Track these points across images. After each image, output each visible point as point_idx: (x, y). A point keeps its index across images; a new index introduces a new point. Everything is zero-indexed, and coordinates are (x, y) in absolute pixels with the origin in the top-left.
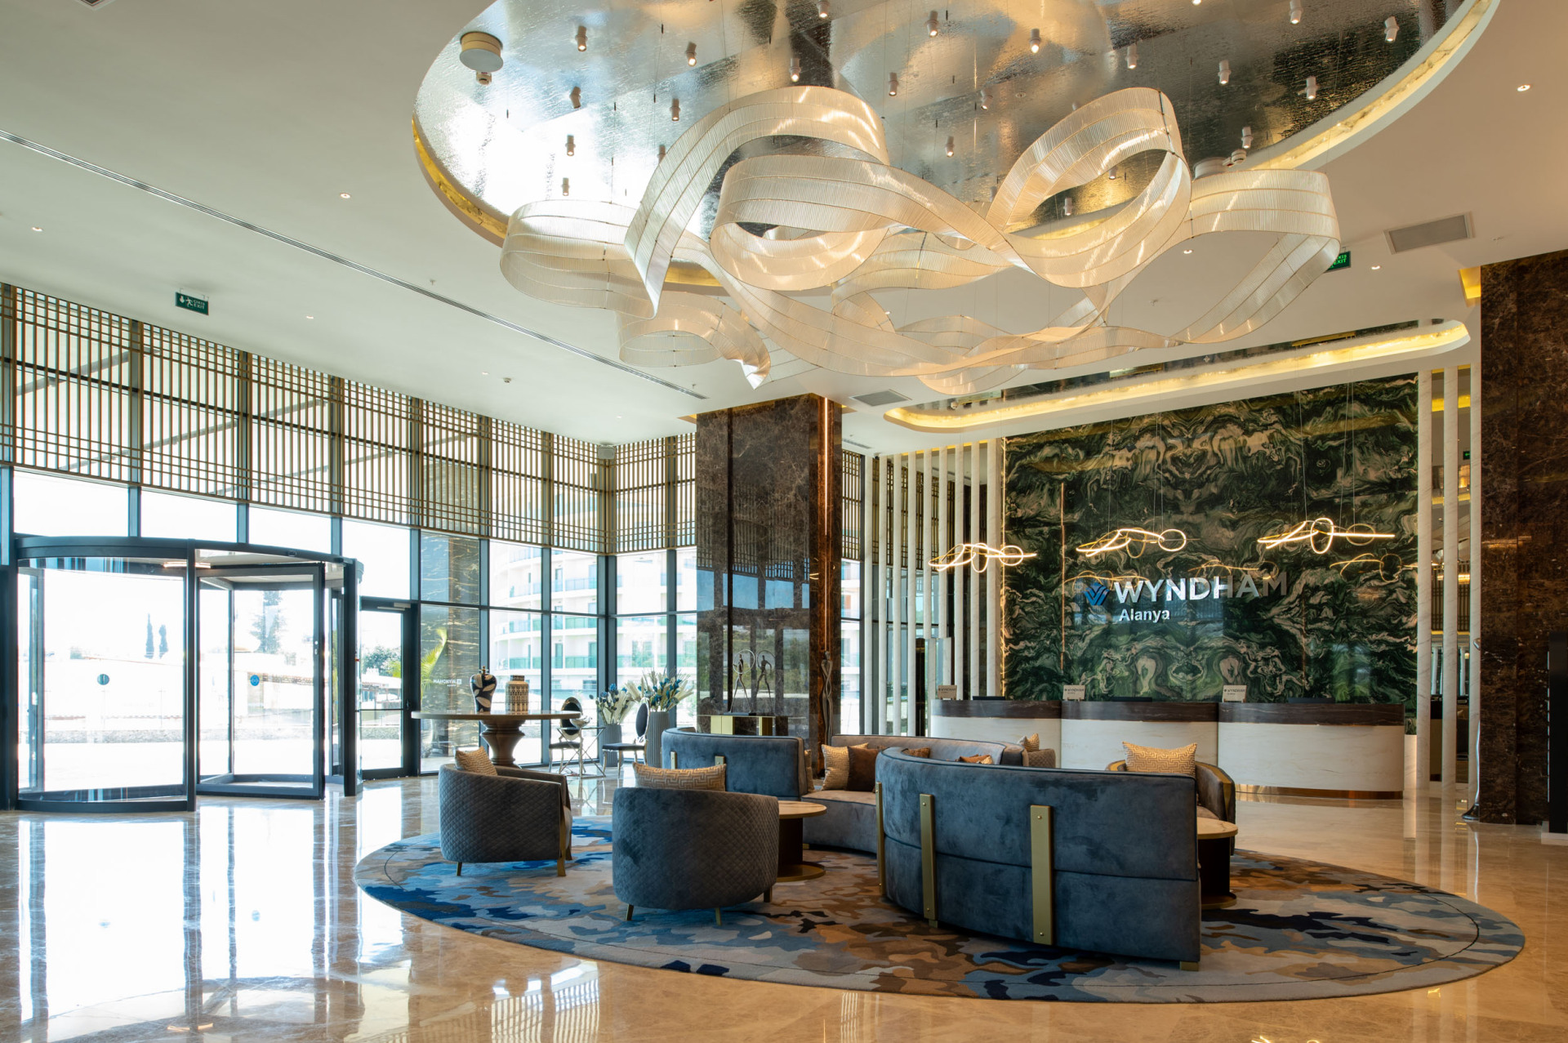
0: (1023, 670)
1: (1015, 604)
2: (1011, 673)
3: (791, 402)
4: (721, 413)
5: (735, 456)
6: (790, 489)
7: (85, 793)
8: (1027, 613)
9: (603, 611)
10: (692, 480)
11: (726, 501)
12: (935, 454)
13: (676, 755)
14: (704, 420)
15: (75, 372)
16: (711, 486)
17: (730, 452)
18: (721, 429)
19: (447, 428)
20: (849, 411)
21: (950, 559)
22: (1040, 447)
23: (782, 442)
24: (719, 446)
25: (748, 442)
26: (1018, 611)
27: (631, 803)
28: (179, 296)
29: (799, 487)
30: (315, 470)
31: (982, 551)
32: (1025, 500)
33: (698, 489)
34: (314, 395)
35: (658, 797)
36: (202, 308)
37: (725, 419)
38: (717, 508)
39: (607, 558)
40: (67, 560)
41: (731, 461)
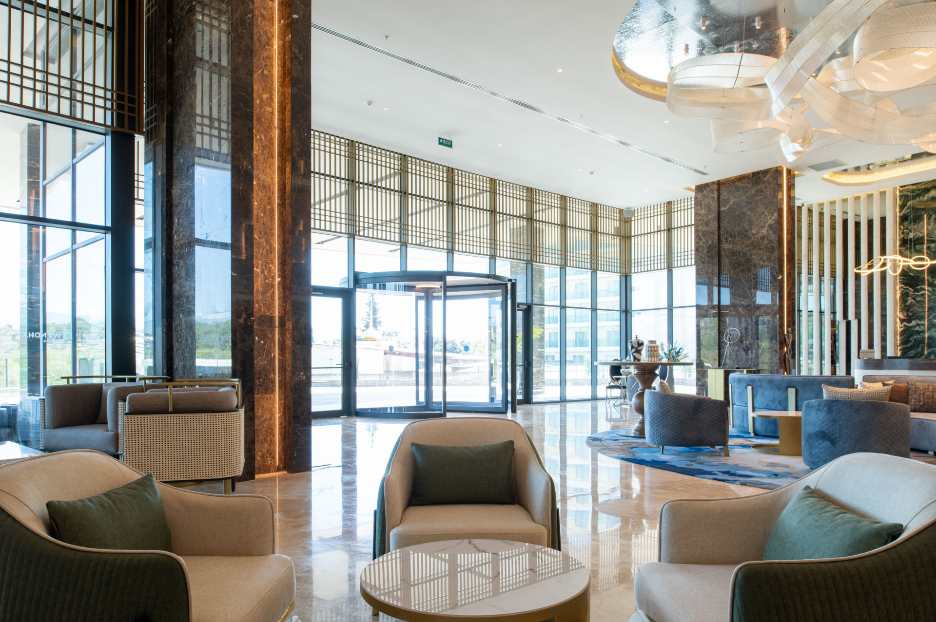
0: (915, 340)
1: (908, 296)
2: (904, 342)
3: (765, 172)
4: (713, 183)
5: (722, 209)
6: (763, 227)
7: (386, 409)
8: (918, 302)
9: (624, 308)
10: (691, 225)
11: (716, 237)
12: (845, 201)
13: (753, 388)
14: (700, 188)
15: (371, 183)
16: (706, 229)
17: (719, 207)
18: (713, 192)
19: (542, 204)
20: (799, 175)
21: (870, 267)
22: (927, 190)
23: (757, 198)
24: (711, 203)
25: (732, 200)
26: (910, 300)
27: (829, 409)
28: (440, 139)
29: (770, 226)
30: (470, 230)
31: (895, 261)
32: (915, 226)
33: (696, 231)
34: (479, 189)
35: (852, 405)
36: (449, 144)
37: (715, 187)
38: (710, 242)
39: (626, 277)
40: (378, 285)
41: (719, 212)
